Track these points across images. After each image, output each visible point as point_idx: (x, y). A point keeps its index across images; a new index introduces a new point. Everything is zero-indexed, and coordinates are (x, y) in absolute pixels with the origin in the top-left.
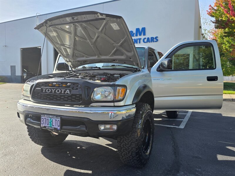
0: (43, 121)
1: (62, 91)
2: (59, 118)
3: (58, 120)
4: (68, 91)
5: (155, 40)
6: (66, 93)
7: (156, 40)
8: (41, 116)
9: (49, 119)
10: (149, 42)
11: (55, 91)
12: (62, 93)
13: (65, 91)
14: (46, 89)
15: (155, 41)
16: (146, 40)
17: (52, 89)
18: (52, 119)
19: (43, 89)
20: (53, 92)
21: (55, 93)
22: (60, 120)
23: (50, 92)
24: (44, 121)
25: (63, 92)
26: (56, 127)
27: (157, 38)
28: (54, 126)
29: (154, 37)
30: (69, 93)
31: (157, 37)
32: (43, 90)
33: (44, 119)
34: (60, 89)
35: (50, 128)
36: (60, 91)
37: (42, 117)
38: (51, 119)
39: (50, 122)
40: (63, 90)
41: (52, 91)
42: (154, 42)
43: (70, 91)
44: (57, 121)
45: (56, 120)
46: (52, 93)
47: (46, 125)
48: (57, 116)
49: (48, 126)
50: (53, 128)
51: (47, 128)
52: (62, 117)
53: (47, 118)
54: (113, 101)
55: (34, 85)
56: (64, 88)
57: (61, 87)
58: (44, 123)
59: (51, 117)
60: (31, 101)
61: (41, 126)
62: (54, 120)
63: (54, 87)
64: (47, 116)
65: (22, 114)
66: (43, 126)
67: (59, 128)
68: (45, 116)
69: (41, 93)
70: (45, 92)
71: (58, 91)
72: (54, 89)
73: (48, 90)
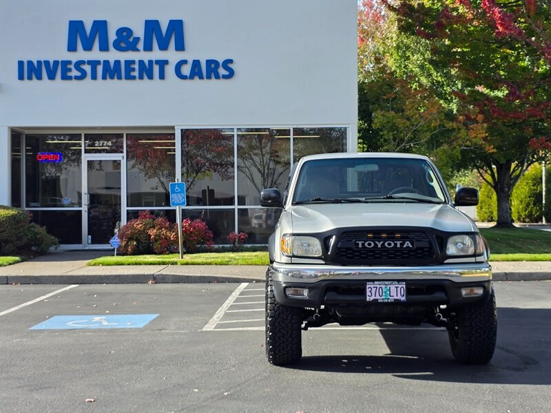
0: (370, 292)
1: (396, 244)
2: (404, 283)
3: (400, 286)
4: (408, 244)
5: (222, 71)
6: (405, 246)
7: (226, 73)
8: (368, 283)
9: (383, 286)
10: (201, 77)
11: (383, 244)
12: (397, 247)
13: (402, 245)
14: (363, 242)
15: (225, 77)
16: (186, 70)
17: (377, 242)
18: (390, 286)
19: (357, 242)
20: (379, 246)
21: (382, 247)
22: (404, 286)
23: (373, 247)
24: (373, 292)
25: (399, 246)
26: (399, 297)
27: (230, 65)
28: (393, 296)
29: (221, 60)
30: (411, 246)
31: (231, 61)
32: (358, 244)
33: (372, 288)
34: (393, 242)
35: (386, 301)
36: (393, 245)
37: (368, 286)
38: (386, 287)
39: (385, 292)
40: (398, 243)
41: (376, 244)
42: (217, 77)
43: (412, 244)
44: (399, 289)
45: (397, 287)
46: (378, 248)
47: (378, 297)
48: (399, 281)
49: (382, 298)
50: (391, 299)
51: (379, 301)
52: (408, 282)
53: (378, 286)
54: (475, 255)
55: (334, 237)
56: (398, 239)
57: (394, 239)
58: (372, 294)
59: (386, 283)
60: (325, 264)
61: (368, 300)
62: (393, 288)
63: (380, 239)
64: (379, 283)
65: (311, 287)
66: (372, 298)
67: (403, 299)
68: (375, 282)
69: (355, 249)
70: (362, 248)
71: (389, 244)
72: (379, 242)
73: (370, 244)
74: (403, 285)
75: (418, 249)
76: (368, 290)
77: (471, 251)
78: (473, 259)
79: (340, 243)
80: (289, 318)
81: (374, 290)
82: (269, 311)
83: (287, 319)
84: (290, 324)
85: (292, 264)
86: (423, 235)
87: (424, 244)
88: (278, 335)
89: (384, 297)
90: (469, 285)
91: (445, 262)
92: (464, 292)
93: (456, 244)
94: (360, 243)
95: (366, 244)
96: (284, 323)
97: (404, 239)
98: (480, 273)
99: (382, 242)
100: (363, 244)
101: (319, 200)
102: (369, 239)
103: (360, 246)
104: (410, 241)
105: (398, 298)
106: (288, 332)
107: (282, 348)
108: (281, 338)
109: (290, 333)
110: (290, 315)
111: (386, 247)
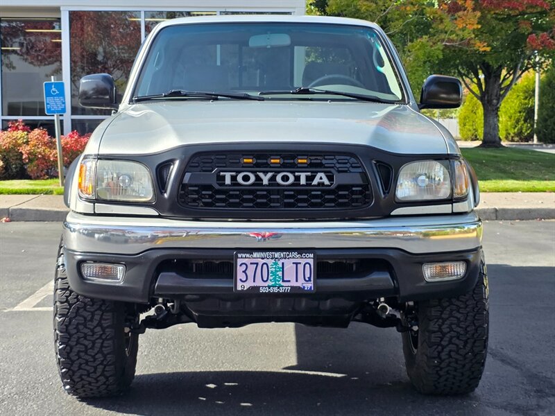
0: (244, 272)
1: (298, 178)
2: (312, 256)
3: (303, 261)
4: (321, 178)
6: (315, 182)
8: (239, 255)
9: (270, 262)
11: (273, 179)
12: (299, 185)
13: (310, 179)
14: (234, 174)
17: (261, 175)
18: (283, 260)
19: (222, 174)
20: (265, 182)
21: (270, 185)
22: (311, 261)
23: (253, 185)
24: (250, 272)
25: (303, 181)
26: (300, 283)
28: (289, 281)
30: (326, 182)
32: (224, 177)
33: (249, 265)
34: (293, 173)
35: (276, 290)
36: (292, 179)
37: (240, 261)
38: (275, 264)
39: (274, 274)
40: (303, 176)
41: (258, 179)
43: (330, 178)
45: (297, 264)
46: (262, 185)
47: (259, 283)
48: (301, 251)
49: (266, 284)
50: (285, 287)
51: (262, 290)
52: (319, 253)
53: (261, 262)
54: (450, 200)
55: (177, 163)
56: (303, 168)
57: (293, 167)
58: (248, 277)
59: (277, 255)
60: (159, 217)
61: (239, 288)
62: (289, 264)
63: (266, 167)
64: (262, 254)
65: (129, 262)
66: (247, 285)
67: (309, 286)
68: (255, 255)
69: (217, 187)
70: (233, 185)
71: (285, 178)
72: (265, 173)
73: (246, 178)
74: (310, 259)
75: (340, 187)
76: (240, 270)
77: (444, 193)
78: (446, 208)
79: (188, 175)
80: (97, 317)
81: (252, 268)
82: (58, 304)
83: (91, 320)
84: (98, 329)
85: (95, 214)
86: (353, 160)
87: (353, 178)
88: (75, 350)
89: (269, 283)
90: (437, 258)
91: (393, 213)
92: (429, 272)
93: (415, 178)
94: (228, 176)
95: (240, 179)
96: (85, 327)
97: (314, 167)
98: (460, 232)
99: (270, 175)
100: (234, 178)
101: (178, 94)
102: (247, 167)
103: (228, 181)
104: (325, 172)
105: (298, 284)
106: (94, 343)
107: (85, 373)
108: (82, 354)
109: (98, 345)
110: (99, 312)
111: (279, 185)
